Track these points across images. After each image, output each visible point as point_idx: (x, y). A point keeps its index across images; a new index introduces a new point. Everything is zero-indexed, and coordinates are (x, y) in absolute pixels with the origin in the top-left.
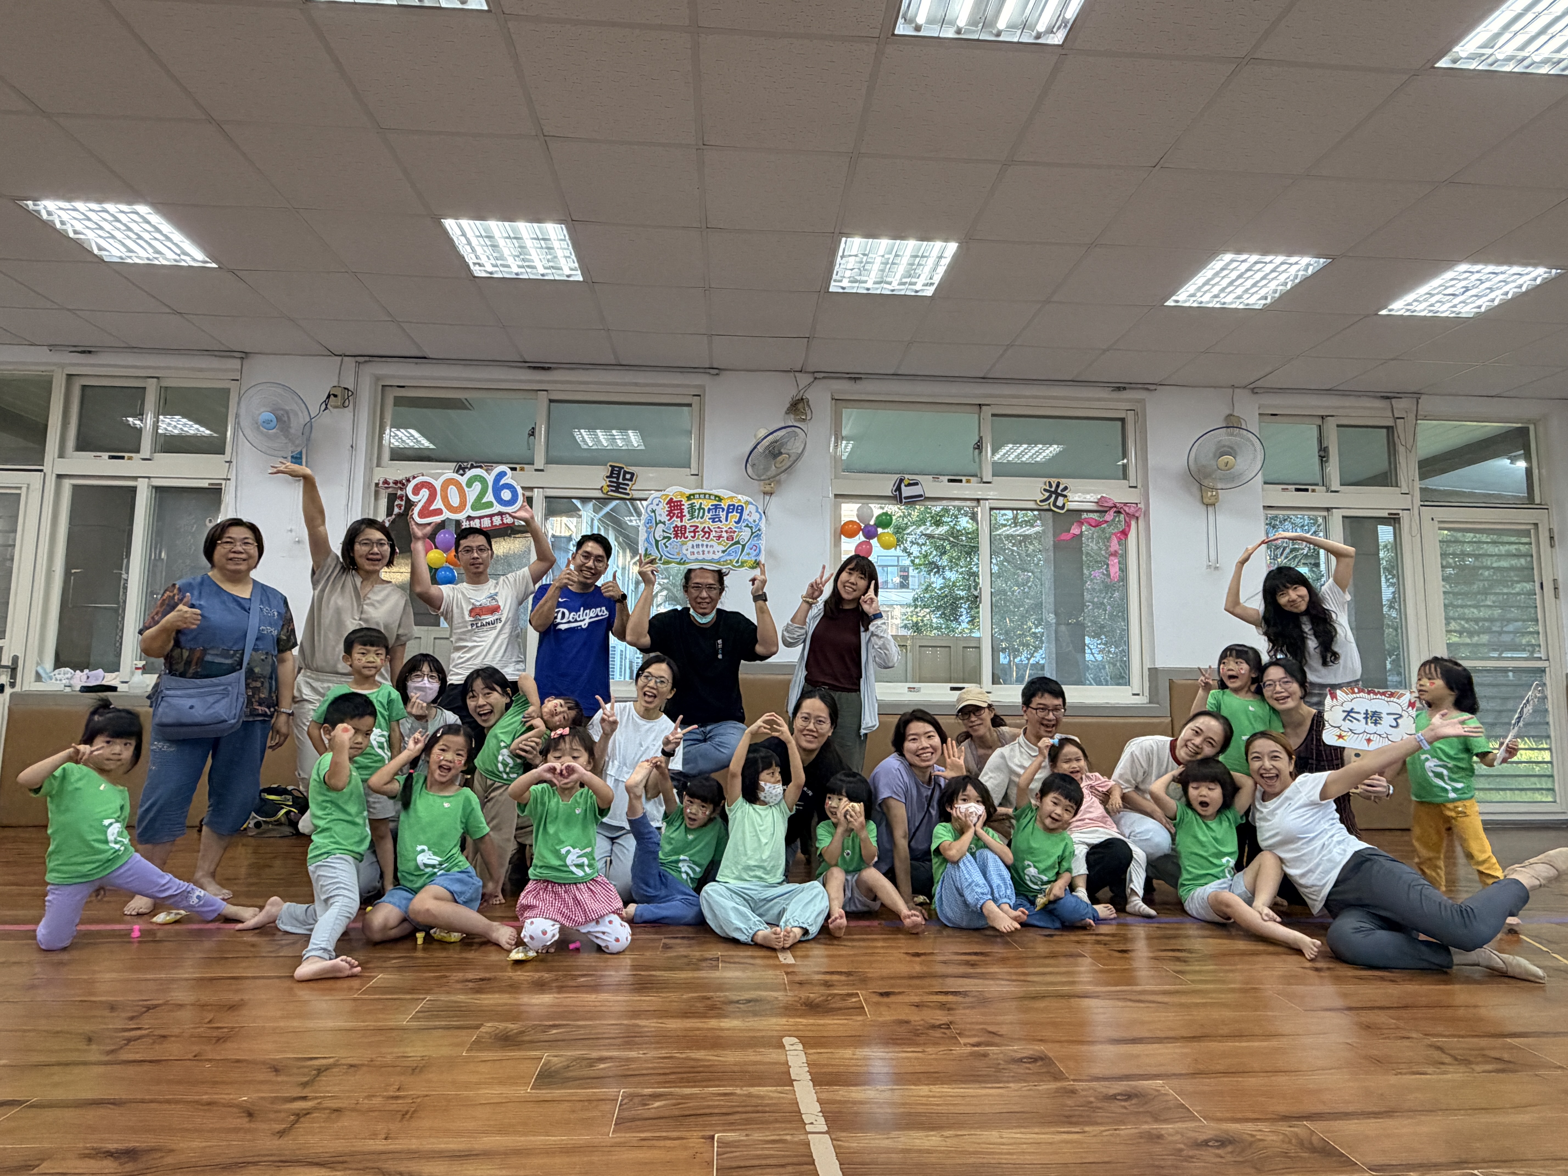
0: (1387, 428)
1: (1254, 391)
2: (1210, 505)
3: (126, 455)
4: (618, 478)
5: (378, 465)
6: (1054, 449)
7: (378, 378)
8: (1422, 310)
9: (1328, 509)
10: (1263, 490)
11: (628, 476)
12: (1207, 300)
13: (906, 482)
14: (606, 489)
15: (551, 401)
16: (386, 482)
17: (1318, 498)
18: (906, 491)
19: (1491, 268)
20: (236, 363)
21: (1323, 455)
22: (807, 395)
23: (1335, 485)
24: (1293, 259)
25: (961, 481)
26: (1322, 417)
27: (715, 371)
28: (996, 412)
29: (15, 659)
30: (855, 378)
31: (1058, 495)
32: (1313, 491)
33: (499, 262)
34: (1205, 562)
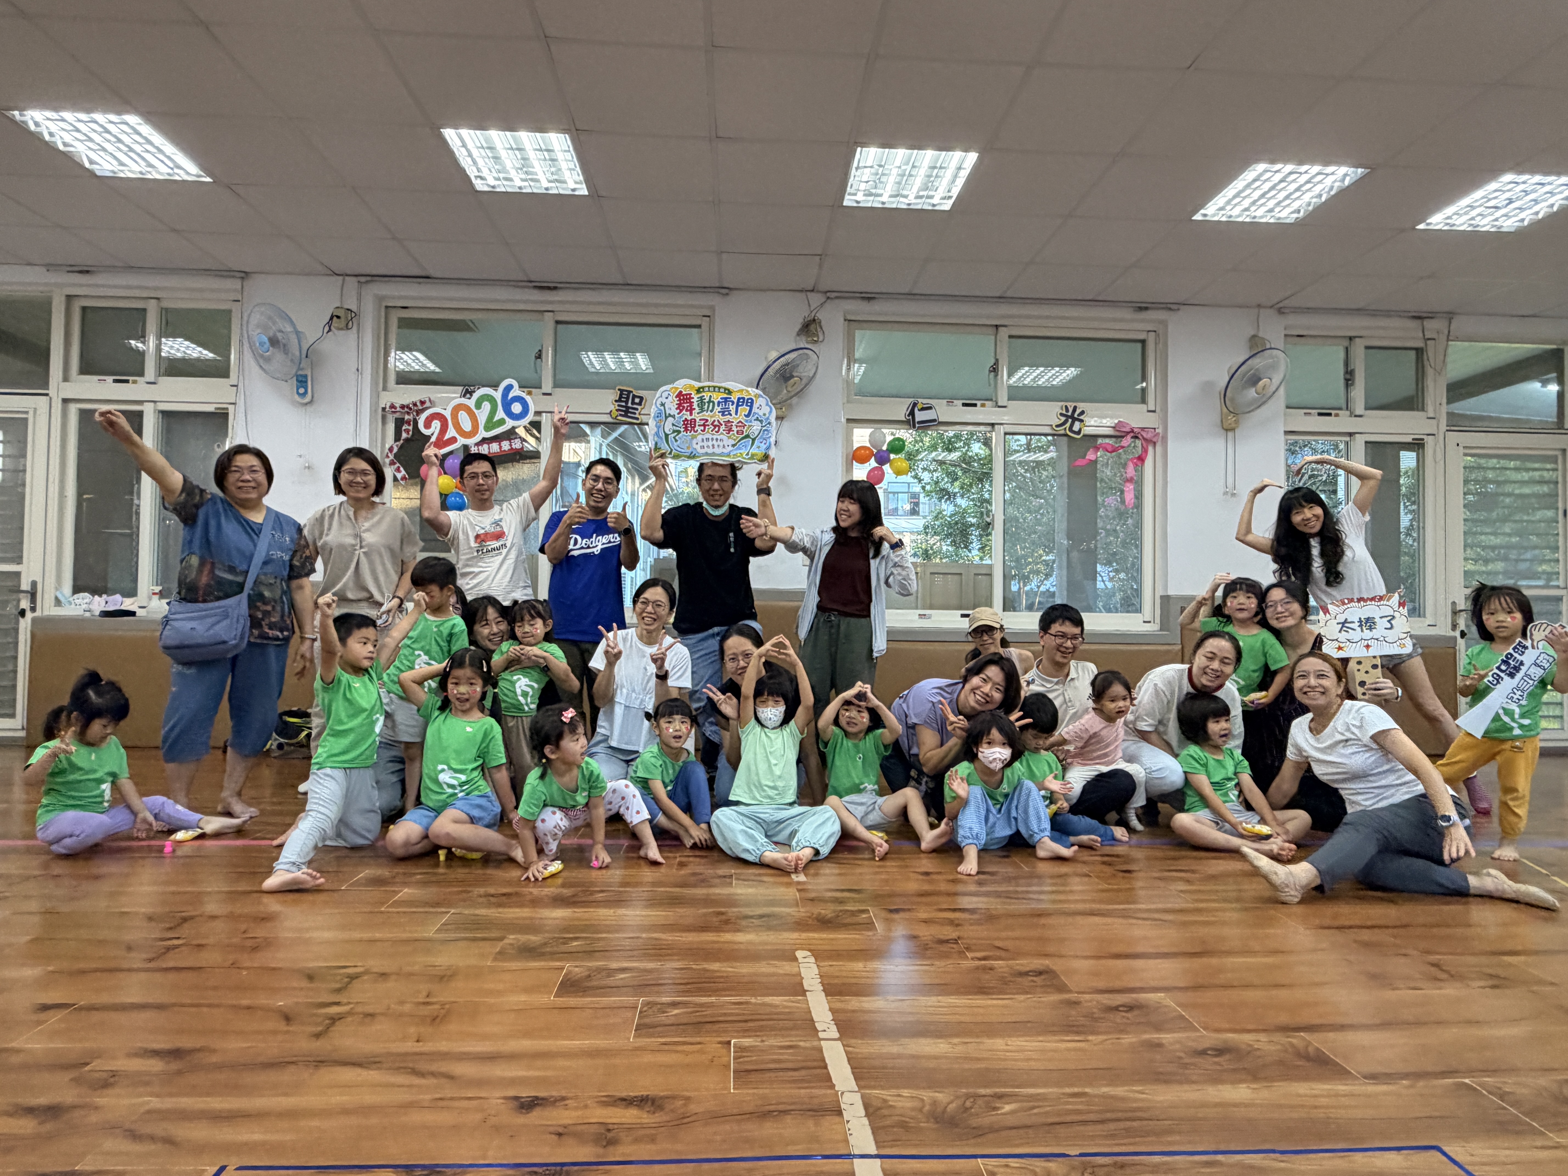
0: (1416, 349)
1: (1281, 311)
2: (1228, 429)
3: (131, 378)
4: (627, 402)
5: (385, 389)
6: (1072, 372)
7: (380, 299)
8: (1462, 224)
9: (1351, 434)
10: (1285, 415)
11: (637, 400)
12: (1237, 213)
13: (920, 406)
14: (615, 414)
15: (558, 322)
16: (392, 406)
17: (1341, 423)
18: (920, 416)
19: (1538, 178)
20: (237, 284)
21: (1349, 379)
22: (820, 316)
23: (1359, 409)
24: (1330, 169)
25: (975, 405)
26: (1351, 338)
27: (724, 290)
28: (1014, 333)
29: (34, 584)
30: (869, 298)
31: (1074, 420)
32: (1337, 415)
33: (501, 175)
34: (1223, 490)
